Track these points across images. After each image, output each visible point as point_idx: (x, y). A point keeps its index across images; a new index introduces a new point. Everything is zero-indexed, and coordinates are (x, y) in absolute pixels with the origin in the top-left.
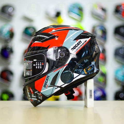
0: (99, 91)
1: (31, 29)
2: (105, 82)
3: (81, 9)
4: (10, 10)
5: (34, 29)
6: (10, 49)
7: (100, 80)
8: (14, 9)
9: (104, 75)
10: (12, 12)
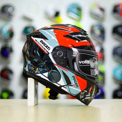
1: (31, 28)
2: (103, 81)
4: (9, 10)
5: (34, 28)
6: (9, 48)
8: (13, 9)
9: (102, 74)
10: (12, 12)
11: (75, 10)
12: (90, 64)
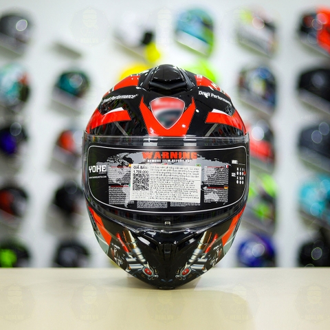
0: (257, 242)
1: (76, 77)
2: (273, 219)
3: (208, 25)
4: (19, 26)
6: (19, 129)
7: (260, 212)
8: (30, 24)
9: (269, 199)
10: (25, 32)
11: (196, 28)
12: (107, 172)
